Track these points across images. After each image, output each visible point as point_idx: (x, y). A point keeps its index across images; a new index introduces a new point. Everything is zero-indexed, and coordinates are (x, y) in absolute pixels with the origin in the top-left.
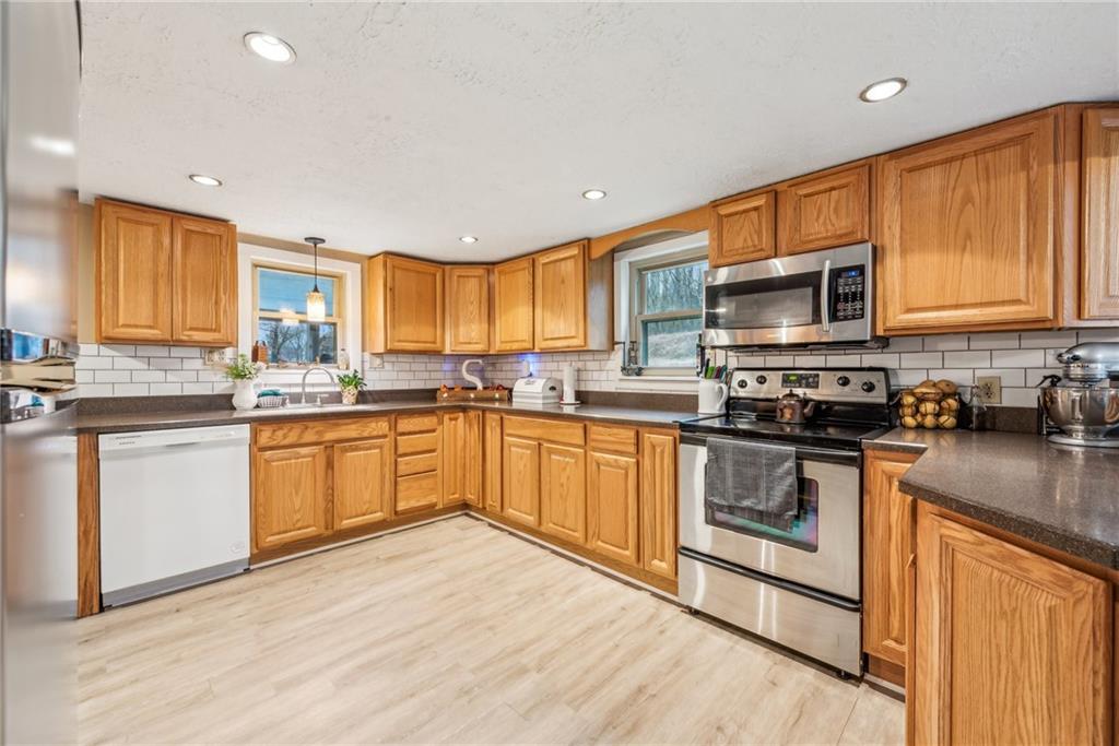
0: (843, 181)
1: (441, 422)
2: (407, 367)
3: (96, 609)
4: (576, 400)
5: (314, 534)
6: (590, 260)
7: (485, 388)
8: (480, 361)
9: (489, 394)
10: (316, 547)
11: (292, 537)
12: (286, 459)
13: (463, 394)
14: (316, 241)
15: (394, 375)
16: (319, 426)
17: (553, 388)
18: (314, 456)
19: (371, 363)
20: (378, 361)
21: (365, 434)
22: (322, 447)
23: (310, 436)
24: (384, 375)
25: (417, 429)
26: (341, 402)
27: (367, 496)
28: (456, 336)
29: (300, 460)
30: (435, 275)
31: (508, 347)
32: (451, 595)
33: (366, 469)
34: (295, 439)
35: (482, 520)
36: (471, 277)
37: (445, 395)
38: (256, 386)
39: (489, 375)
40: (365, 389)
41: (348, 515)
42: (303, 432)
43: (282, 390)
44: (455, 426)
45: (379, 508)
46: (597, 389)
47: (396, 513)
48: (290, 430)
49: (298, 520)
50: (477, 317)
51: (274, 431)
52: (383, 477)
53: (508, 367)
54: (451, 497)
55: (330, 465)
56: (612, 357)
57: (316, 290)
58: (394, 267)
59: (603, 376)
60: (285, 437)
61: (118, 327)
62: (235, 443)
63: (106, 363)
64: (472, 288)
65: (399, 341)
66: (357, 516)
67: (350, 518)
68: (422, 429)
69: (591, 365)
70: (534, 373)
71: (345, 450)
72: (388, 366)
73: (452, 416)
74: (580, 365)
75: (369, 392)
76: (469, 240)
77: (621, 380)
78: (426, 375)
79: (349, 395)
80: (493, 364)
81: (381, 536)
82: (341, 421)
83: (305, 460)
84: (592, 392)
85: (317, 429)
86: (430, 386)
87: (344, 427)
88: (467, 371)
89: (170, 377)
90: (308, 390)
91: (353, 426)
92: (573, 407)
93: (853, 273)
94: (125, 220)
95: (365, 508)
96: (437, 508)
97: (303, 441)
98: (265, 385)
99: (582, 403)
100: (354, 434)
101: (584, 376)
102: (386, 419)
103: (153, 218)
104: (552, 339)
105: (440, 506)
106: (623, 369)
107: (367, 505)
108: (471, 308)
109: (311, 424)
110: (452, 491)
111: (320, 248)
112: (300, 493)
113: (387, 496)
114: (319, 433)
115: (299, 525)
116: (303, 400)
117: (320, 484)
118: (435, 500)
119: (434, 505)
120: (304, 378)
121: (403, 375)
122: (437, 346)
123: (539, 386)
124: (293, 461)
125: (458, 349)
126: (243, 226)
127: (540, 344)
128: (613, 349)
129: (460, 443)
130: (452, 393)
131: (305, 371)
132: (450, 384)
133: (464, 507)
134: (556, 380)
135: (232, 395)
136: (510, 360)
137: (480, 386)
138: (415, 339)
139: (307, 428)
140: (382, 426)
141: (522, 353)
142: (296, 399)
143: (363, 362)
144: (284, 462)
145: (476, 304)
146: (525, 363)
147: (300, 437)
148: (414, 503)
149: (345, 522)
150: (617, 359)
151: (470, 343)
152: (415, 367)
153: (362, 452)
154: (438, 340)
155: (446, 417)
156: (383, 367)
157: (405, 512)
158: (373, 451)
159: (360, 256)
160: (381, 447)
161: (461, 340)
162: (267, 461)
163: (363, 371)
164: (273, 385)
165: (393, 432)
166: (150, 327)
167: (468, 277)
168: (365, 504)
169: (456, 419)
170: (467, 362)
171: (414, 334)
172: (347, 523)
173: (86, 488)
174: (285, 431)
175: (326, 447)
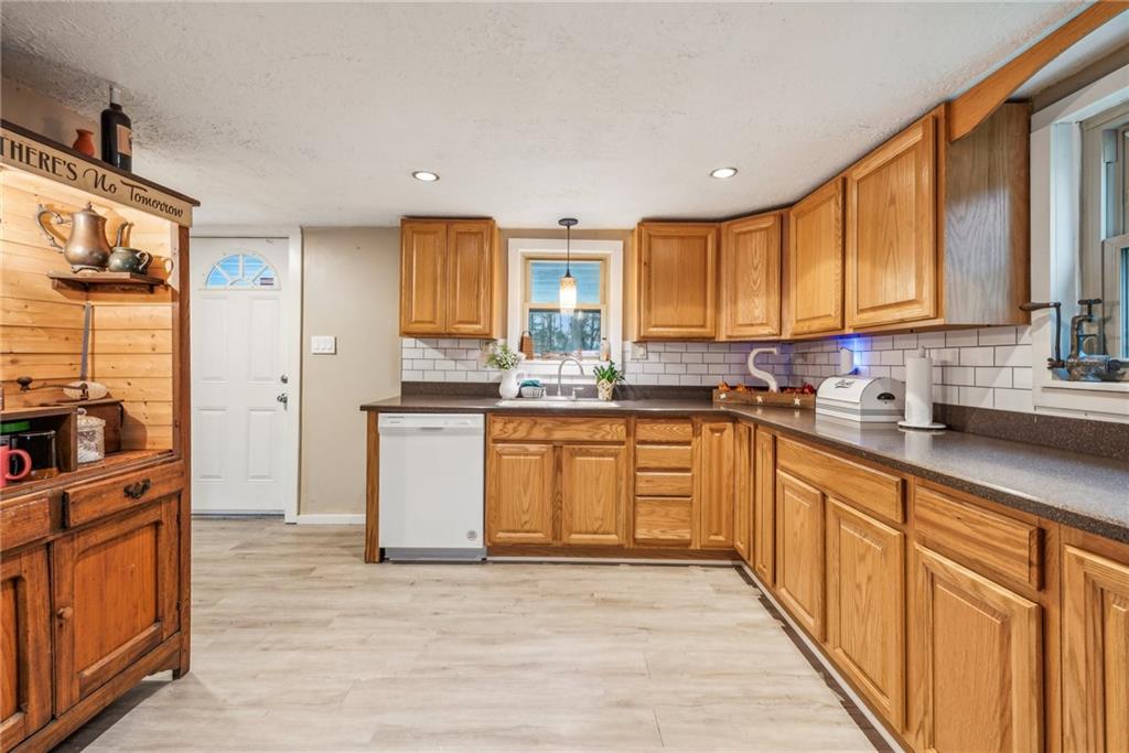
1: (697, 432)
2: (677, 357)
3: (377, 559)
4: (935, 420)
5: (542, 541)
6: (951, 141)
7: (782, 389)
8: (775, 350)
9: (785, 398)
10: (547, 555)
11: (520, 538)
12: (516, 455)
13: (747, 396)
14: (569, 222)
15: (660, 368)
16: (548, 423)
17: (887, 397)
18: (542, 455)
19: (633, 353)
20: (641, 351)
21: (598, 437)
22: (551, 446)
23: (538, 433)
24: (649, 368)
25: (663, 438)
26: (597, 397)
27: (599, 511)
28: (734, 316)
29: (529, 457)
30: (705, 239)
31: (805, 327)
32: (628, 704)
33: (597, 480)
34: (524, 434)
35: (755, 586)
36: (755, 231)
37: (723, 396)
38: (519, 376)
39: (798, 370)
40: (624, 383)
41: (578, 529)
42: (532, 427)
43: (542, 381)
44: (720, 441)
45: (612, 529)
46: (987, 404)
47: (635, 540)
48: (520, 424)
49: (526, 523)
50: (763, 286)
51: (505, 423)
52: (618, 493)
53: (822, 359)
54: (712, 537)
55: (558, 467)
56: (1025, 338)
57: (568, 275)
58: (650, 236)
59: (1003, 377)
60: (515, 431)
61: (412, 323)
62: (470, 432)
63: (418, 354)
64: (756, 249)
65: (656, 326)
66: (586, 533)
67: (580, 533)
68: (670, 439)
69: (976, 355)
70: (861, 368)
71: (574, 454)
72: (653, 357)
73: (714, 425)
74: (948, 355)
75: (630, 386)
76: (723, 174)
77: (1047, 389)
78: (703, 369)
79: (605, 389)
80: (804, 355)
81: (617, 564)
82: (572, 420)
83: (533, 458)
84: (974, 409)
85: (544, 426)
86: (707, 383)
87: (575, 427)
88: (756, 365)
89: (459, 366)
90: (564, 381)
91: (584, 427)
92: (928, 435)
94: (419, 233)
95: (597, 524)
96: (692, 547)
97: (533, 437)
98: (529, 375)
99: (949, 428)
100: (584, 436)
101: (956, 376)
102: (623, 421)
103: (433, 226)
104: (874, 309)
105: (696, 546)
106: (1056, 364)
107: (599, 522)
108: (755, 275)
109: (539, 420)
110: (715, 530)
111: (575, 231)
112: (528, 495)
113: (622, 516)
114: (548, 430)
115: (527, 527)
116: (559, 393)
117: (548, 488)
118: (688, 537)
119: (688, 543)
120: (561, 367)
121: (670, 368)
122: (707, 331)
123: (855, 391)
124: (522, 457)
125: (735, 334)
126: (503, 221)
127: (855, 320)
128: (1028, 322)
129: (727, 467)
130: (732, 393)
131: (560, 362)
132: (732, 381)
133: (731, 557)
134: (893, 381)
135: (499, 384)
136: (826, 348)
137: (774, 386)
138: (676, 323)
139: (536, 423)
140: (616, 430)
141: (838, 337)
142: (552, 390)
143: (623, 352)
144: (514, 457)
145: (762, 268)
146: (844, 353)
147: (529, 433)
148: (657, 534)
149: (574, 536)
150: (1040, 340)
151: (752, 325)
152: (687, 358)
153: (594, 459)
154: (709, 323)
155: (706, 427)
156: (647, 358)
157: (645, 542)
158: (606, 459)
159: (624, 231)
160: (615, 455)
161: (740, 321)
162: (500, 455)
163: (623, 362)
164: (535, 376)
165: (632, 439)
166: (431, 322)
167: (751, 232)
168: (596, 519)
169: (721, 431)
170: (755, 351)
171: (677, 316)
172: (576, 538)
173: (372, 455)
174: (515, 424)
175: (555, 447)
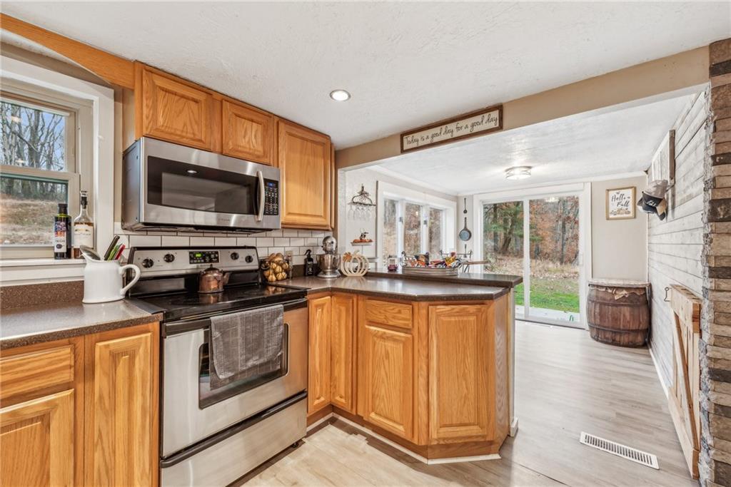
0: (259, 120)
93: (271, 185)
